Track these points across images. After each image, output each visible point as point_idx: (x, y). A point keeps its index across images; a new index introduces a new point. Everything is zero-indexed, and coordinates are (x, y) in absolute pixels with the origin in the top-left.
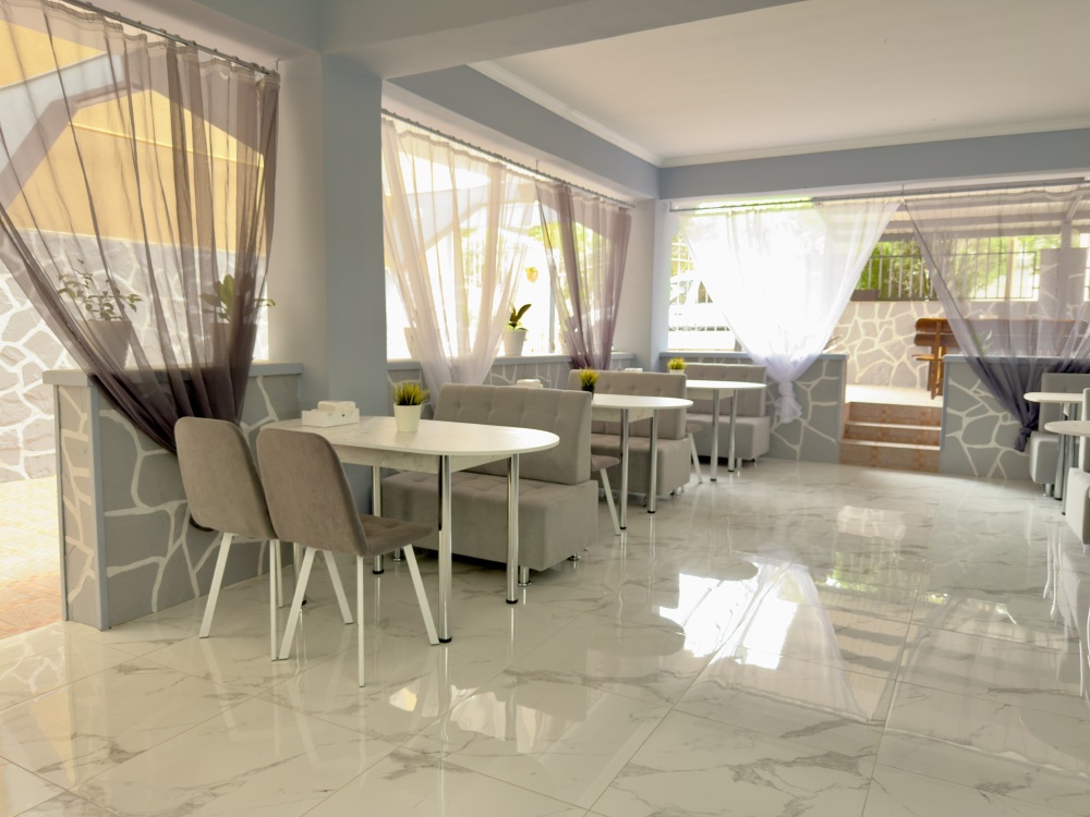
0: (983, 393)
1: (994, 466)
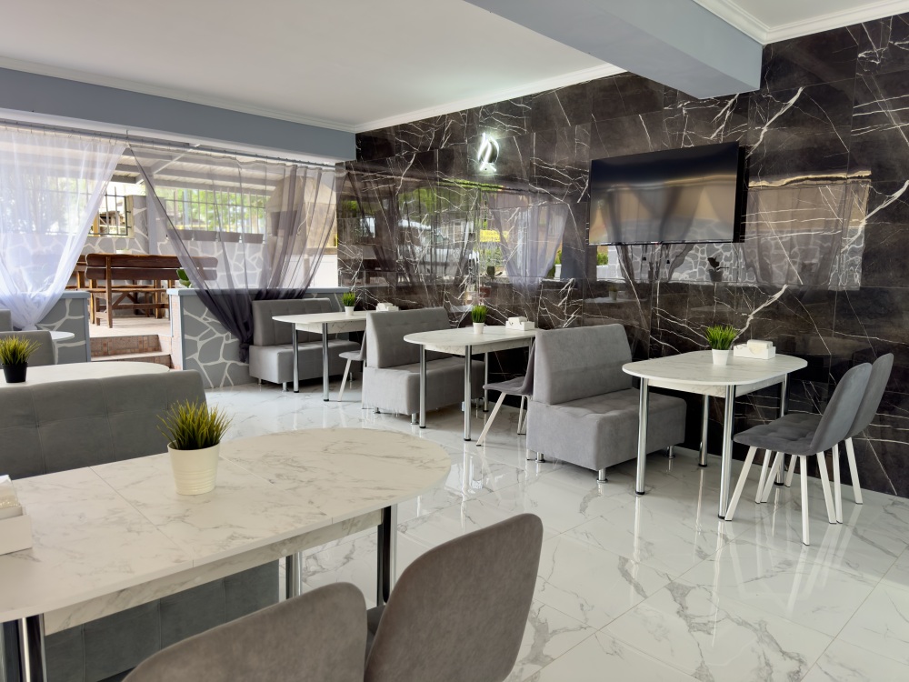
0: (211, 320)
1: (224, 377)
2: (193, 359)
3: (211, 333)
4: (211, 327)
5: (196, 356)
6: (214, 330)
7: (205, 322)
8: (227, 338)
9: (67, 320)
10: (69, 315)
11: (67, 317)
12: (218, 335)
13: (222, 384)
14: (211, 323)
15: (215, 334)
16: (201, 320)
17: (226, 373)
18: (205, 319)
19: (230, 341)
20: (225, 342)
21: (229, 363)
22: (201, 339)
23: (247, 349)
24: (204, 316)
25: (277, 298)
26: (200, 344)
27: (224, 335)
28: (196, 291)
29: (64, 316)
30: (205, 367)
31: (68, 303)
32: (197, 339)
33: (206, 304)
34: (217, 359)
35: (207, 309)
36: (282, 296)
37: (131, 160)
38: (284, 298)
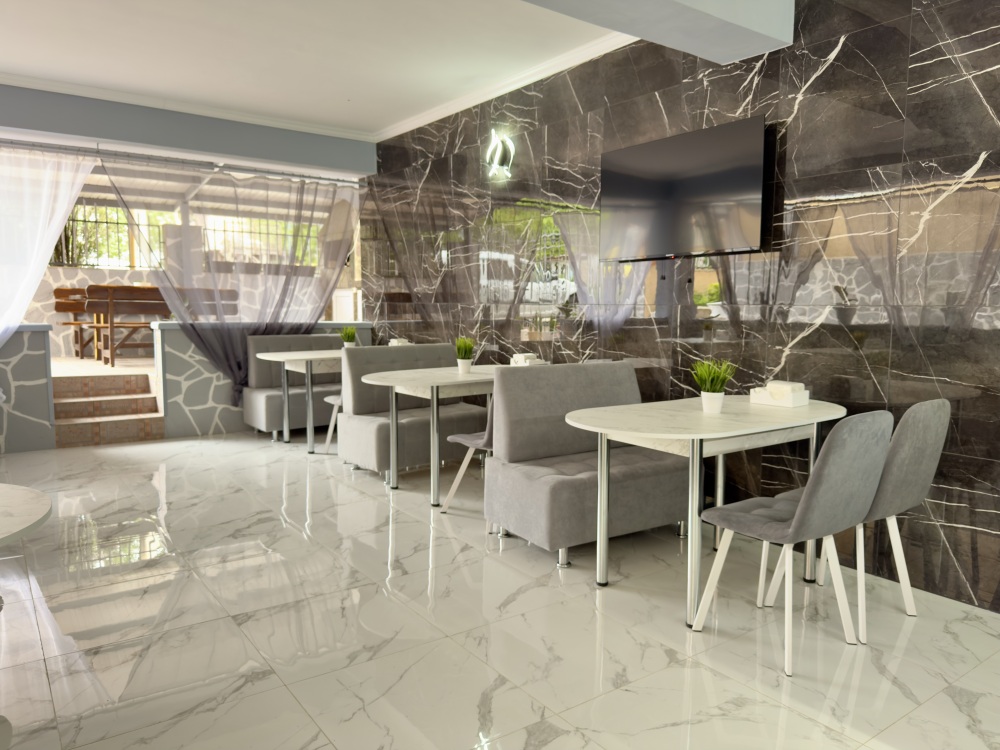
0: (198, 357)
1: (214, 424)
2: (176, 403)
3: (198, 373)
4: (198, 366)
5: (180, 399)
6: (202, 369)
7: (191, 360)
8: (218, 379)
9: (26, 355)
10: (29, 349)
11: (25, 352)
12: (207, 375)
13: (211, 431)
14: (198, 362)
15: (202, 374)
16: (185, 357)
17: (216, 420)
18: (190, 357)
19: (222, 382)
20: (215, 383)
21: (221, 407)
22: (186, 379)
23: (241, 392)
24: (190, 353)
25: (279, 333)
26: (185, 385)
27: (214, 376)
28: (180, 325)
29: (22, 351)
30: (190, 411)
31: (26, 337)
32: (180, 379)
33: (192, 340)
34: (205, 402)
35: (193, 346)
36: (285, 331)
37: (103, 179)
38: (288, 333)
